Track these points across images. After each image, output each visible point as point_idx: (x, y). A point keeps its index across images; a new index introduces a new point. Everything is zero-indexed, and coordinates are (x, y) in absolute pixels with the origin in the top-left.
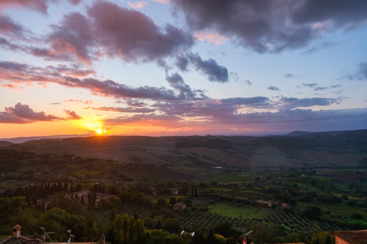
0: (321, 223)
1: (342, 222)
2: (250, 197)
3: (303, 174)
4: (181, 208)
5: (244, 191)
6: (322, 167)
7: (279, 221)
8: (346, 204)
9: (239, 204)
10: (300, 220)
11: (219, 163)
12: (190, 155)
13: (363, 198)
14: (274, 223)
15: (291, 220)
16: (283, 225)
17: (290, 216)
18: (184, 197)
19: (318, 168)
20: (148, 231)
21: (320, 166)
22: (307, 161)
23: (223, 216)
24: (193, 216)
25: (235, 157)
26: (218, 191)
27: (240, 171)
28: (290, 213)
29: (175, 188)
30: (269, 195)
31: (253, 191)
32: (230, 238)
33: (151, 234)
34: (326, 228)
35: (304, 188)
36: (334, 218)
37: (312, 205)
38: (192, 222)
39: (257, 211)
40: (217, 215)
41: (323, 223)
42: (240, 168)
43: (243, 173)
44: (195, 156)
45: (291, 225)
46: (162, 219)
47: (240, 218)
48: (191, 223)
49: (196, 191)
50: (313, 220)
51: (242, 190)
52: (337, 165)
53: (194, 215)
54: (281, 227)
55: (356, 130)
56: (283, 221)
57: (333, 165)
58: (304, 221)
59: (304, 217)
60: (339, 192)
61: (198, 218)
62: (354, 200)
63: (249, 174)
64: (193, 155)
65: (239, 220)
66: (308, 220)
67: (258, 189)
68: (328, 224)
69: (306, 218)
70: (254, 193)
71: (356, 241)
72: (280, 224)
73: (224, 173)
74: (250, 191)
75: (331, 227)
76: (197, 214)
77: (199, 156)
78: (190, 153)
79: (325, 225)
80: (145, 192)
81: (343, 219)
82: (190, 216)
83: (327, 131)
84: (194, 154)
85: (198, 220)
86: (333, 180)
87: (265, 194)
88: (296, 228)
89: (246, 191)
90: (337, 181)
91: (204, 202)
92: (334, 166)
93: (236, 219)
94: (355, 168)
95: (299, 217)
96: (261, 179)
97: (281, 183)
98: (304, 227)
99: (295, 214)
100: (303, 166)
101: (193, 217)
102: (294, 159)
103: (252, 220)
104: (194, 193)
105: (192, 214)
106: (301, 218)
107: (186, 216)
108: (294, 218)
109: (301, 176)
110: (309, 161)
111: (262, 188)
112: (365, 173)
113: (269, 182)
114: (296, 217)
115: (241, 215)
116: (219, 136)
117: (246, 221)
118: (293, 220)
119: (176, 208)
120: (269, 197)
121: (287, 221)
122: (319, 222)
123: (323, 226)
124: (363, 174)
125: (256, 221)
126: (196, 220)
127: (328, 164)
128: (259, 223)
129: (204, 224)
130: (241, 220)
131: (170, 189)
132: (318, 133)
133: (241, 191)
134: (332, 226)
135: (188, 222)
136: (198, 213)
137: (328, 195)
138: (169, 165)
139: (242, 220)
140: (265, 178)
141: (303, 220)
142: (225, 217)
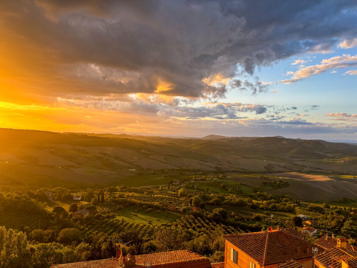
0: (226, 226)
1: (245, 224)
2: (161, 202)
3: (215, 178)
4: (82, 216)
5: (156, 196)
6: (233, 172)
7: (188, 226)
8: (250, 207)
9: (149, 209)
10: (207, 224)
11: (132, 165)
12: (100, 155)
13: (264, 202)
14: (183, 227)
15: (199, 224)
16: (190, 230)
17: (199, 220)
18: (88, 203)
19: (229, 172)
20: (32, 246)
21: (230, 170)
22: (220, 165)
23: (130, 223)
24: (96, 224)
25: (150, 159)
26: (128, 196)
27: (154, 174)
28: (199, 217)
29: (78, 193)
30: (180, 199)
31: (165, 195)
32: (131, 247)
33: (36, 249)
34: (230, 230)
35: (214, 192)
36: (238, 221)
37: (219, 209)
38: (94, 231)
39: (167, 216)
40: (124, 222)
41: (228, 226)
42: (154, 171)
43: (157, 176)
44: (106, 156)
45: (198, 229)
46: (58, 230)
47: (149, 224)
48: (93, 233)
49: (103, 197)
50: (220, 223)
51: (154, 194)
52: (245, 170)
53: (98, 223)
54: (189, 232)
55: (264, 137)
56: (191, 225)
57: (242, 169)
58: (212, 225)
59: (212, 220)
60: (245, 196)
61: (102, 226)
62: (257, 203)
63: (163, 177)
64: (103, 156)
65: (148, 227)
66: (215, 223)
67: (171, 193)
68: (232, 226)
69: (213, 222)
70: (166, 198)
71: (242, 244)
72: (188, 228)
73: (137, 176)
74: (162, 195)
75: (235, 230)
76: (101, 222)
77: (110, 156)
78: (100, 153)
79: (229, 228)
80: (38, 199)
81: (246, 221)
82: (92, 225)
83: (240, 137)
84: (105, 154)
85: (102, 229)
86: (241, 184)
87: (177, 198)
88: (203, 231)
89: (158, 195)
90: (244, 185)
91: (111, 208)
92: (243, 171)
93: (145, 225)
94: (260, 173)
95: (207, 221)
96: (175, 182)
97: (193, 186)
98: (210, 230)
99: (203, 217)
100: (216, 170)
101: (96, 226)
102: (208, 162)
103: (160, 226)
104: (101, 197)
105: (95, 223)
106: (209, 221)
107: (87, 225)
108: (202, 222)
109: (212, 180)
110: (222, 165)
111: (174, 191)
112: (268, 178)
113: (182, 186)
114: (204, 221)
115: (150, 221)
116: (135, 136)
117: (155, 226)
118: (201, 224)
119: (77, 216)
120: (180, 202)
121: (195, 226)
122: (225, 225)
123: (228, 229)
124: (267, 179)
125: (164, 226)
126: (100, 229)
127: (238, 168)
128: (168, 228)
129: (108, 232)
130: (149, 226)
131: (72, 194)
132: (232, 138)
133: (152, 196)
134: (235, 228)
135: (89, 231)
136: (103, 221)
137: (235, 199)
138: (73, 166)
139: (151, 226)
140: (178, 182)
141: (210, 223)
142: (132, 224)
